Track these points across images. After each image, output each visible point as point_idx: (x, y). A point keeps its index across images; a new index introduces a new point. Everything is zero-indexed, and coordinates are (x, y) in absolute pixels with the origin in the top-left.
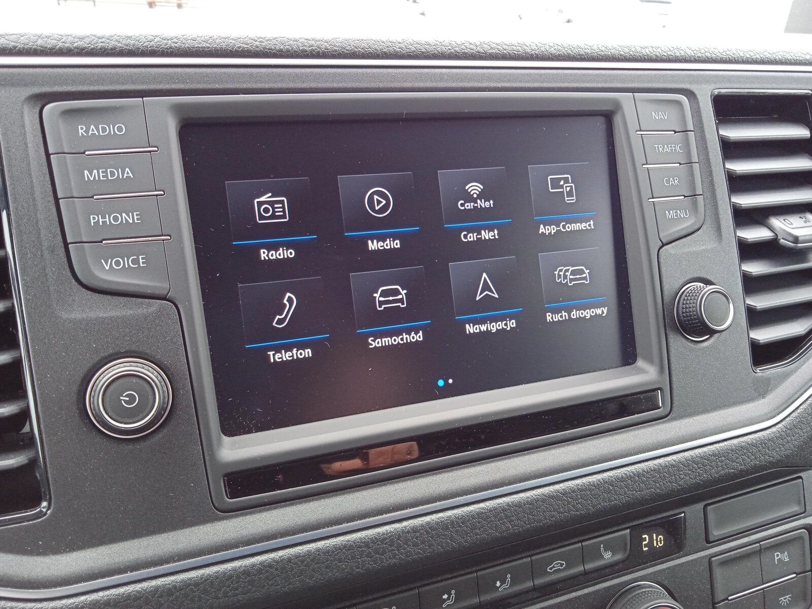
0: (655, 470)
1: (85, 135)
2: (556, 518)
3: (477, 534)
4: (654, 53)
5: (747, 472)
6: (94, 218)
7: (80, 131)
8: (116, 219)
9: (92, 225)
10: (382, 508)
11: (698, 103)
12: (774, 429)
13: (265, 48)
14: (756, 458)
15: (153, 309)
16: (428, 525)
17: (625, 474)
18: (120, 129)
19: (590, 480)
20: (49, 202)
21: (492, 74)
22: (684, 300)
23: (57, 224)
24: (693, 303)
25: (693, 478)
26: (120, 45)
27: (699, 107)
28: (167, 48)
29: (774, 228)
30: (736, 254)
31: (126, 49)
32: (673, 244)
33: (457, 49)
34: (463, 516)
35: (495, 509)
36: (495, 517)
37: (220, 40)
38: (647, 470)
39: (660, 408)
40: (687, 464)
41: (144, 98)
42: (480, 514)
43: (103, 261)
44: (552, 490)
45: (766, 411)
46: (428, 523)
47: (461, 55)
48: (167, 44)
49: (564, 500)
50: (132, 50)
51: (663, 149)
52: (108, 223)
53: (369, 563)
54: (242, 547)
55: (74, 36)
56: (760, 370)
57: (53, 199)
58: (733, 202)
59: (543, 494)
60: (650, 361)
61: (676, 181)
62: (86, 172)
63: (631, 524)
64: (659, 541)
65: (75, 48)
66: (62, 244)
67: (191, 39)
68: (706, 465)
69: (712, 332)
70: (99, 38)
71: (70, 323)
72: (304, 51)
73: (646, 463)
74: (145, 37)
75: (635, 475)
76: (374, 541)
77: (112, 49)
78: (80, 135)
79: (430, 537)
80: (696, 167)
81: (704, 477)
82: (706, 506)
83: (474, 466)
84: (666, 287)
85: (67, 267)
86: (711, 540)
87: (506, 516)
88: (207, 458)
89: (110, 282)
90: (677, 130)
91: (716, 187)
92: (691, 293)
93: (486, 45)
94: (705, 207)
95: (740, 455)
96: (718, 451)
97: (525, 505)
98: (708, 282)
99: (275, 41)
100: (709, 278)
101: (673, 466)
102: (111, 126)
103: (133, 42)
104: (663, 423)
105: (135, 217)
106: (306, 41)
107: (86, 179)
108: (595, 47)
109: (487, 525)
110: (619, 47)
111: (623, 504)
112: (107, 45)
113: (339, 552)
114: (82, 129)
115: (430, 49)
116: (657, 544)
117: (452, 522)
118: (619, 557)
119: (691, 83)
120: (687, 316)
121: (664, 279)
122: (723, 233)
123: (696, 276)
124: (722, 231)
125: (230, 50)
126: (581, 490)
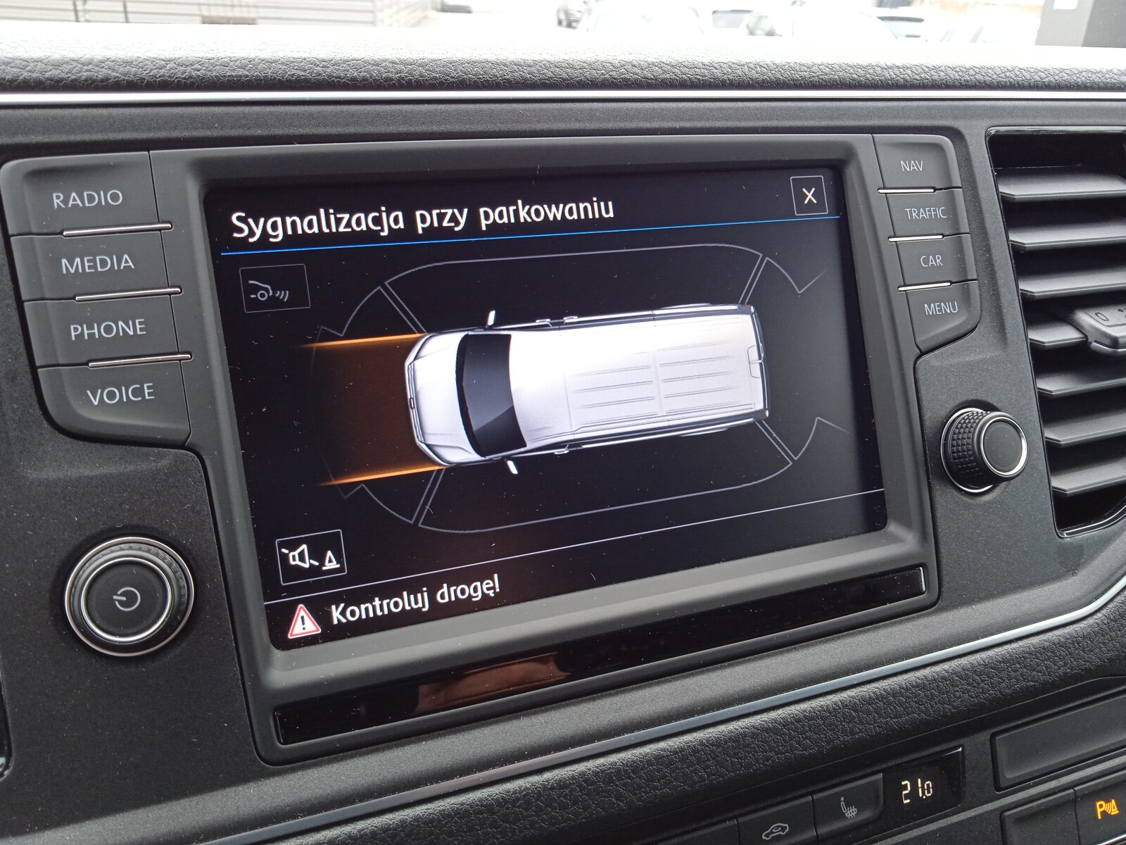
0: (917, 686)
1: (63, 206)
2: (774, 761)
3: (655, 788)
4: (901, 76)
5: (1053, 685)
6: (76, 329)
7: (55, 201)
8: (109, 330)
9: (73, 338)
10: (513, 752)
11: (966, 146)
12: (1091, 621)
13: (329, 76)
14: (1065, 664)
15: (165, 462)
16: (582, 777)
17: (874, 693)
18: (115, 197)
19: (822, 703)
20: (8, 306)
21: (667, 109)
22: (955, 433)
23: (21, 338)
24: (968, 438)
25: (974, 696)
26: (115, 74)
27: (968, 153)
28: (184, 78)
29: (1082, 327)
30: (1029, 364)
31: (124, 80)
32: (937, 352)
33: (614, 73)
34: (634, 762)
35: (682, 750)
36: (682, 760)
37: (264, 66)
38: (907, 686)
39: (923, 593)
40: (964, 675)
41: (151, 152)
42: (659, 759)
43: (89, 392)
44: (766, 719)
45: (1078, 594)
46: (582, 774)
47: (620, 82)
48: (185, 72)
49: (784, 734)
50: (132, 81)
51: (918, 215)
52: (97, 336)
53: (493, 837)
54: (302, 817)
55: (46, 61)
56: (1067, 534)
57: (14, 302)
58: (1021, 290)
59: (753, 726)
60: (907, 524)
61: (938, 261)
62: (64, 261)
63: (884, 766)
64: (926, 789)
65: (48, 79)
66: (28, 369)
67: (221, 65)
68: (993, 676)
69: (996, 481)
70: (83, 64)
71: (39, 486)
72: (388, 80)
73: (905, 676)
74: (152, 62)
75: (888, 693)
76: (502, 802)
77: (102, 81)
78: (56, 206)
79: (585, 794)
80: (967, 239)
81: (990, 695)
82: (993, 736)
83: (650, 686)
84: (928, 415)
85: (35, 402)
86: (1002, 786)
87: (699, 761)
88: (248, 684)
89: (102, 423)
90: (937, 187)
91: (997, 269)
92: (964, 423)
93: (657, 68)
94: (981, 298)
95: (1043, 661)
96: (1010, 656)
97: (726, 742)
98: (988, 407)
99: (345, 65)
100: (990, 400)
101: (944, 679)
102: (102, 193)
103: (134, 69)
104: (928, 615)
105: (138, 327)
106: (391, 65)
107: (65, 272)
108: (815, 69)
109: (670, 774)
110: (850, 68)
111: (872, 737)
112: (96, 74)
113: (448, 822)
114: (58, 197)
115: (575, 74)
116: (924, 794)
117: (619, 771)
118: (867, 814)
119: (956, 118)
120: (959, 457)
121: (925, 403)
122: (1008, 335)
123: (971, 397)
124: (1007, 331)
125: (279, 79)
126: (811, 718)
